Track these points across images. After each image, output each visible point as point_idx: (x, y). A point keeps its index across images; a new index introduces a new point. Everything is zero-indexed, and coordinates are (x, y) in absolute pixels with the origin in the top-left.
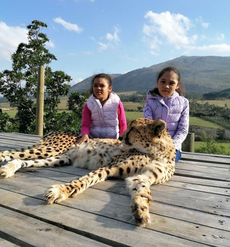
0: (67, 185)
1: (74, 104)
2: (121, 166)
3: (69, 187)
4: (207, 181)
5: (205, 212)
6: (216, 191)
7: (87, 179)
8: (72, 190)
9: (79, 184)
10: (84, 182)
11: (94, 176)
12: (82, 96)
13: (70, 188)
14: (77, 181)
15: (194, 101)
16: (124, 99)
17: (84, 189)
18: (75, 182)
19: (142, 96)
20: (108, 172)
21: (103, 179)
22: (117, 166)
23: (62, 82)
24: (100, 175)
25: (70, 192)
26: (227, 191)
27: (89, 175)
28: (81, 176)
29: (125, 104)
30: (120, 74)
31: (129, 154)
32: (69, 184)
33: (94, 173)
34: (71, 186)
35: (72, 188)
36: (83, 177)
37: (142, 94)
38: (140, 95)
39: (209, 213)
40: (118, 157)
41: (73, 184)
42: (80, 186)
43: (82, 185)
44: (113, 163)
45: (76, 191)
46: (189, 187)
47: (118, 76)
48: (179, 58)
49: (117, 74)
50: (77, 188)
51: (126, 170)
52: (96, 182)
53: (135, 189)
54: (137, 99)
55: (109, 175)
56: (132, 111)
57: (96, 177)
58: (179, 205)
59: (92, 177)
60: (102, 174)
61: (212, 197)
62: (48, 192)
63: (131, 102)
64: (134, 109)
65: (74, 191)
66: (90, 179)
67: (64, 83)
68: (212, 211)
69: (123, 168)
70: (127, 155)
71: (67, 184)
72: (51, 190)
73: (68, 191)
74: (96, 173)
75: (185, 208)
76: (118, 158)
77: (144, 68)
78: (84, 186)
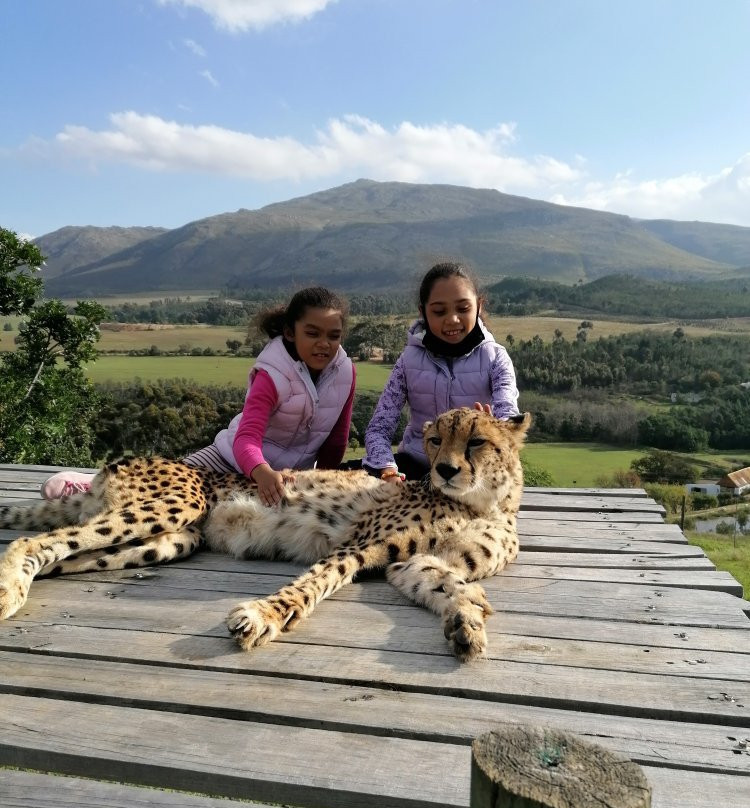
0: (272, 602)
1: (47, 344)
2: (392, 540)
3: (279, 605)
4: (583, 558)
5: (636, 622)
6: (621, 577)
7: (314, 583)
8: (289, 614)
9: (298, 597)
10: (308, 591)
11: (327, 572)
12: (78, 318)
13: (283, 609)
14: (291, 589)
15: (400, 322)
16: (179, 314)
17: (312, 608)
18: (288, 593)
19: (240, 303)
20: (360, 559)
21: (349, 580)
22: (383, 540)
23: (12, 269)
24: (342, 570)
25: (285, 617)
26: (642, 576)
27: (312, 572)
28: (295, 577)
29: (184, 331)
30: (160, 230)
31: (404, 506)
32: (276, 598)
33: (325, 565)
34: (282, 602)
35: (287, 607)
36: (302, 579)
37: (239, 299)
38: (233, 302)
39: (644, 623)
40: (375, 514)
41: (286, 598)
42: (302, 602)
43: (306, 599)
44: (366, 530)
45: (295, 616)
46: (559, 573)
47: (154, 235)
48: (351, 184)
49: (150, 230)
50: (297, 607)
51: (406, 550)
52: (335, 587)
53: (440, 589)
54: (225, 314)
55: (364, 565)
56: (208, 353)
57: (334, 574)
58: (576, 615)
59: (325, 576)
60: (347, 566)
61: (624, 591)
62: (239, 620)
63: (203, 325)
64: (214, 349)
65: (291, 614)
66: (321, 582)
67: (18, 270)
68: (648, 618)
69: (399, 544)
70: (398, 507)
71: (271, 598)
72: (241, 613)
73: (279, 616)
74: (329, 566)
75: (591, 618)
76: (378, 517)
77: (242, 211)
78: (312, 602)
